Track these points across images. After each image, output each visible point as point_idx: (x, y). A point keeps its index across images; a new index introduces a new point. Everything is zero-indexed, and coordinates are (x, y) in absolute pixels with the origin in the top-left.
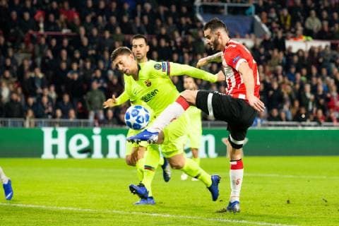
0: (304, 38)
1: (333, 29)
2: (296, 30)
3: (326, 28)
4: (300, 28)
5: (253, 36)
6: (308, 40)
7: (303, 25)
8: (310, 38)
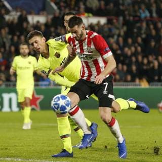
0: (86, 15)
1: (108, 7)
2: (79, 8)
3: (103, 7)
4: (82, 7)
5: (45, 13)
6: (89, 16)
7: (85, 4)
8: (90, 15)
